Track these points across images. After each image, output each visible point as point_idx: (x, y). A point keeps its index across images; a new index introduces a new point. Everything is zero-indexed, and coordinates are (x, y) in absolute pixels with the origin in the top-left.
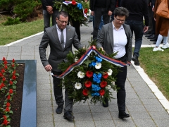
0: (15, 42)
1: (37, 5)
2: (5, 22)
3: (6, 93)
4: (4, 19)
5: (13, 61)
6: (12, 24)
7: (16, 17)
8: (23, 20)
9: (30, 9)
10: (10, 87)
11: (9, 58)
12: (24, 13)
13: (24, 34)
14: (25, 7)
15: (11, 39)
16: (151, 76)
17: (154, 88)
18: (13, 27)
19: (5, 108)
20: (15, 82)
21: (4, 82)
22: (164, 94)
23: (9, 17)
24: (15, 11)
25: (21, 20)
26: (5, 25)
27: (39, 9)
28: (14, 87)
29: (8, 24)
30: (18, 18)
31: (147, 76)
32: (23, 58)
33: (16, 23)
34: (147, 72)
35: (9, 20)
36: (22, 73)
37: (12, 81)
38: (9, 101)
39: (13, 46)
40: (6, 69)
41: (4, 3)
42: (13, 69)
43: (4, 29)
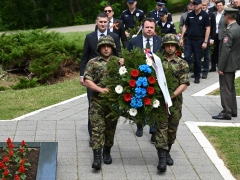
0: (27, 115)
1: (65, 60)
2: (15, 84)
4: (15, 80)
5: (23, 144)
6: (26, 87)
7: (33, 76)
8: (42, 82)
9: (54, 65)
11: (17, 139)
12: (44, 71)
13: (42, 102)
14: (46, 63)
15: (22, 110)
18: (26, 91)
21: (6, 176)
23: (22, 77)
24: (31, 69)
25: (39, 82)
26: (15, 88)
27: (67, 66)
29: (20, 87)
30: (35, 79)
31: (228, 171)
32: (39, 139)
33: (32, 86)
35: (22, 81)
36: (35, 163)
37: (19, 175)
39: (25, 120)
40: (11, 157)
41: (16, 57)
42: (22, 156)
43: (13, 94)
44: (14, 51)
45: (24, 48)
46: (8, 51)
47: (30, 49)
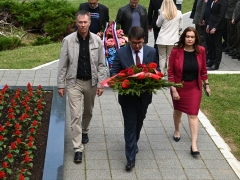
2: (33, 41)
3: (29, 125)
4: (33, 38)
5: (40, 87)
6: (42, 44)
7: (47, 36)
10: (35, 118)
11: (36, 84)
13: (54, 56)
15: (39, 62)
18: (42, 47)
19: (27, 142)
20: (41, 113)
21: (28, 112)
23: (38, 36)
24: (45, 29)
25: (52, 40)
26: (34, 45)
28: (40, 118)
29: (37, 44)
30: (49, 38)
32: (52, 84)
33: (47, 43)
35: (39, 39)
36: (49, 102)
37: (38, 111)
38: (32, 135)
39: (42, 69)
40: (31, 97)
41: (34, 20)
42: (39, 97)
43: (32, 49)
44: (32, 15)
45: (40, 12)
46: (27, 15)
47: (44, 13)
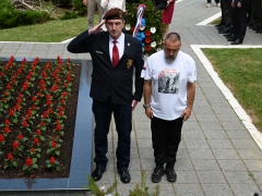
0: (71, 39)
2: (62, 16)
3: (60, 96)
4: (62, 13)
5: (69, 60)
6: (70, 18)
7: (75, 10)
8: (82, 15)
10: (65, 89)
16: (225, 82)
17: (229, 95)
18: (70, 21)
19: (58, 112)
20: (70, 84)
21: (58, 84)
22: (240, 102)
23: (66, 10)
24: (73, 4)
25: (79, 14)
26: (62, 19)
28: (69, 90)
29: (65, 18)
30: (77, 12)
33: (74, 17)
34: (222, 77)
35: (67, 13)
36: (78, 74)
37: (67, 83)
38: (62, 105)
40: (61, 70)
42: (68, 69)
43: (61, 23)
